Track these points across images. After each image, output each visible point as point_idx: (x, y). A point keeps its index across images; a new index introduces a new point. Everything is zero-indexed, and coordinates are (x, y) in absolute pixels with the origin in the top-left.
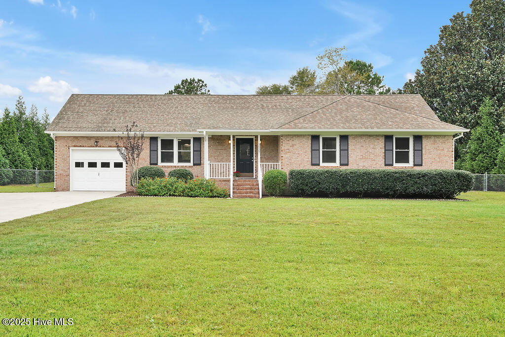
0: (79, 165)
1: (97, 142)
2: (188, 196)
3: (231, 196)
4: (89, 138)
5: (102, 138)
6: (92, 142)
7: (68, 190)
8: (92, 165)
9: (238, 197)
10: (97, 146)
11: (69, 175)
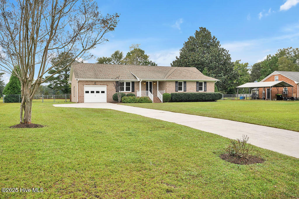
0: (87, 92)
1: (95, 83)
2: (141, 103)
3: (153, 102)
4: (92, 81)
5: (97, 81)
6: (93, 83)
7: (84, 103)
8: (92, 92)
9: (155, 103)
10: (95, 85)
11: (84, 96)
